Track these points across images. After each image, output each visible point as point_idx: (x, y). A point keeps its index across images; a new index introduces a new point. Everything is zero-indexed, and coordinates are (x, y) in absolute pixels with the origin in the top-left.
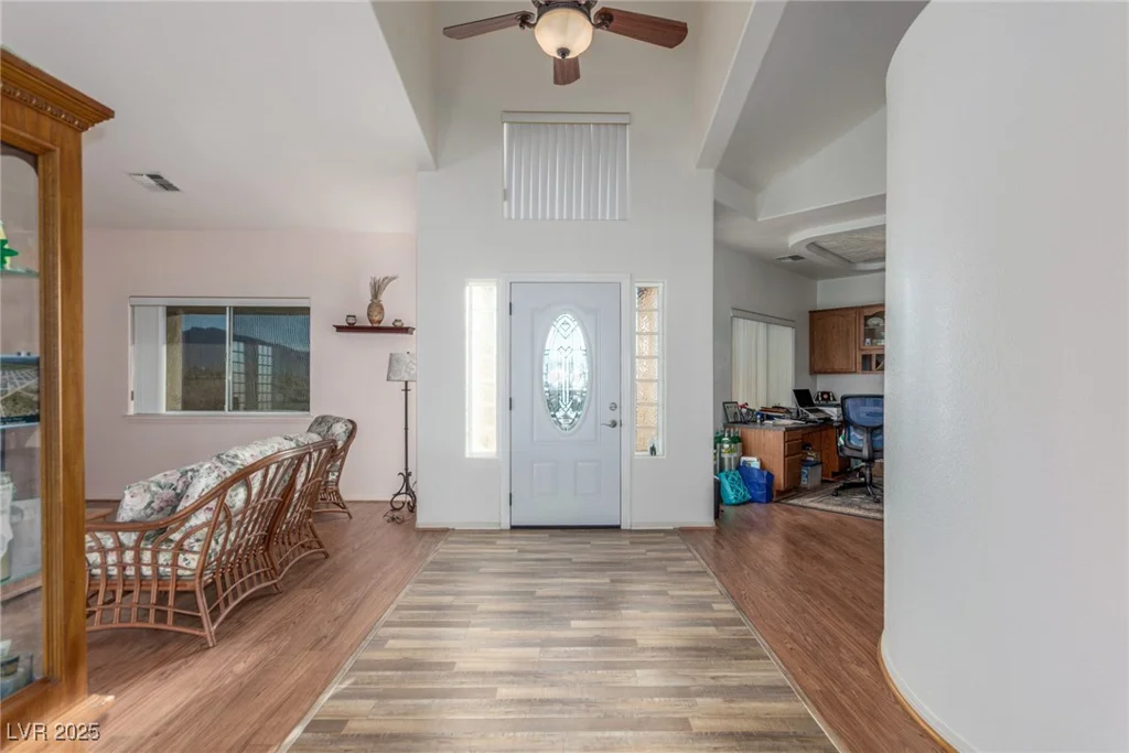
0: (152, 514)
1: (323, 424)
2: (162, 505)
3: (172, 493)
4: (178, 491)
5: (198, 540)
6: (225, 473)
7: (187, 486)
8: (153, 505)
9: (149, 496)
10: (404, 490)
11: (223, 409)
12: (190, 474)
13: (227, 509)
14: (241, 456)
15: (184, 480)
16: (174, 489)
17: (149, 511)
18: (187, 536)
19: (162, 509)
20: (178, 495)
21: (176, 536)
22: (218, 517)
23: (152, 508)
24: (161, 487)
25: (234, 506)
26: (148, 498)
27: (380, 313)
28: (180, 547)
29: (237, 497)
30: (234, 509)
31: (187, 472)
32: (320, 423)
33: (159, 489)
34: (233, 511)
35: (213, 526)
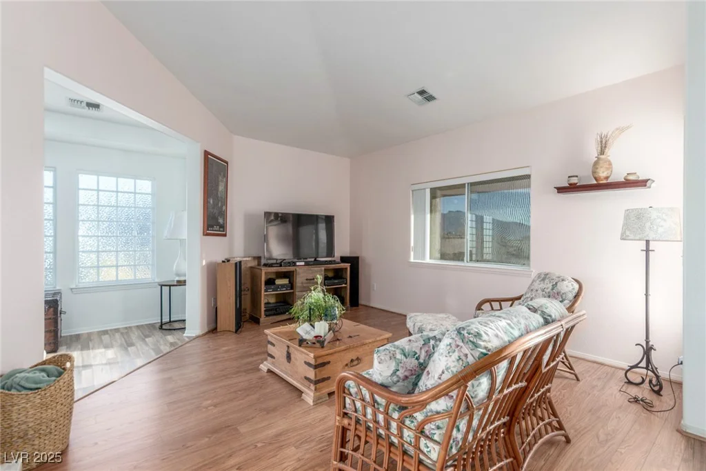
0: (398, 381)
1: (547, 281)
2: (406, 374)
3: (414, 362)
4: (421, 361)
5: (438, 428)
6: (466, 355)
7: (430, 355)
8: (398, 373)
9: (394, 364)
10: (643, 364)
11: (463, 260)
12: (432, 342)
13: (468, 400)
14: (485, 337)
15: (427, 349)
16: (417, 359)
17: (395, 379)
18: (428, 420)
19: (406, 377)
20: (421, 364)
21: (419, 416)
22: (459, 407)
23: (398, 376)
24: (405, 355)
25: (476, 397)
26: (393, 366)
27: (608, 169)
28: (420, 431)
29: (481, 387)
30: (476, 400)
31: (429, 339)
32: (543, 280)
33: (403, 357)
34: (474, 401)
35: (454, 416)
